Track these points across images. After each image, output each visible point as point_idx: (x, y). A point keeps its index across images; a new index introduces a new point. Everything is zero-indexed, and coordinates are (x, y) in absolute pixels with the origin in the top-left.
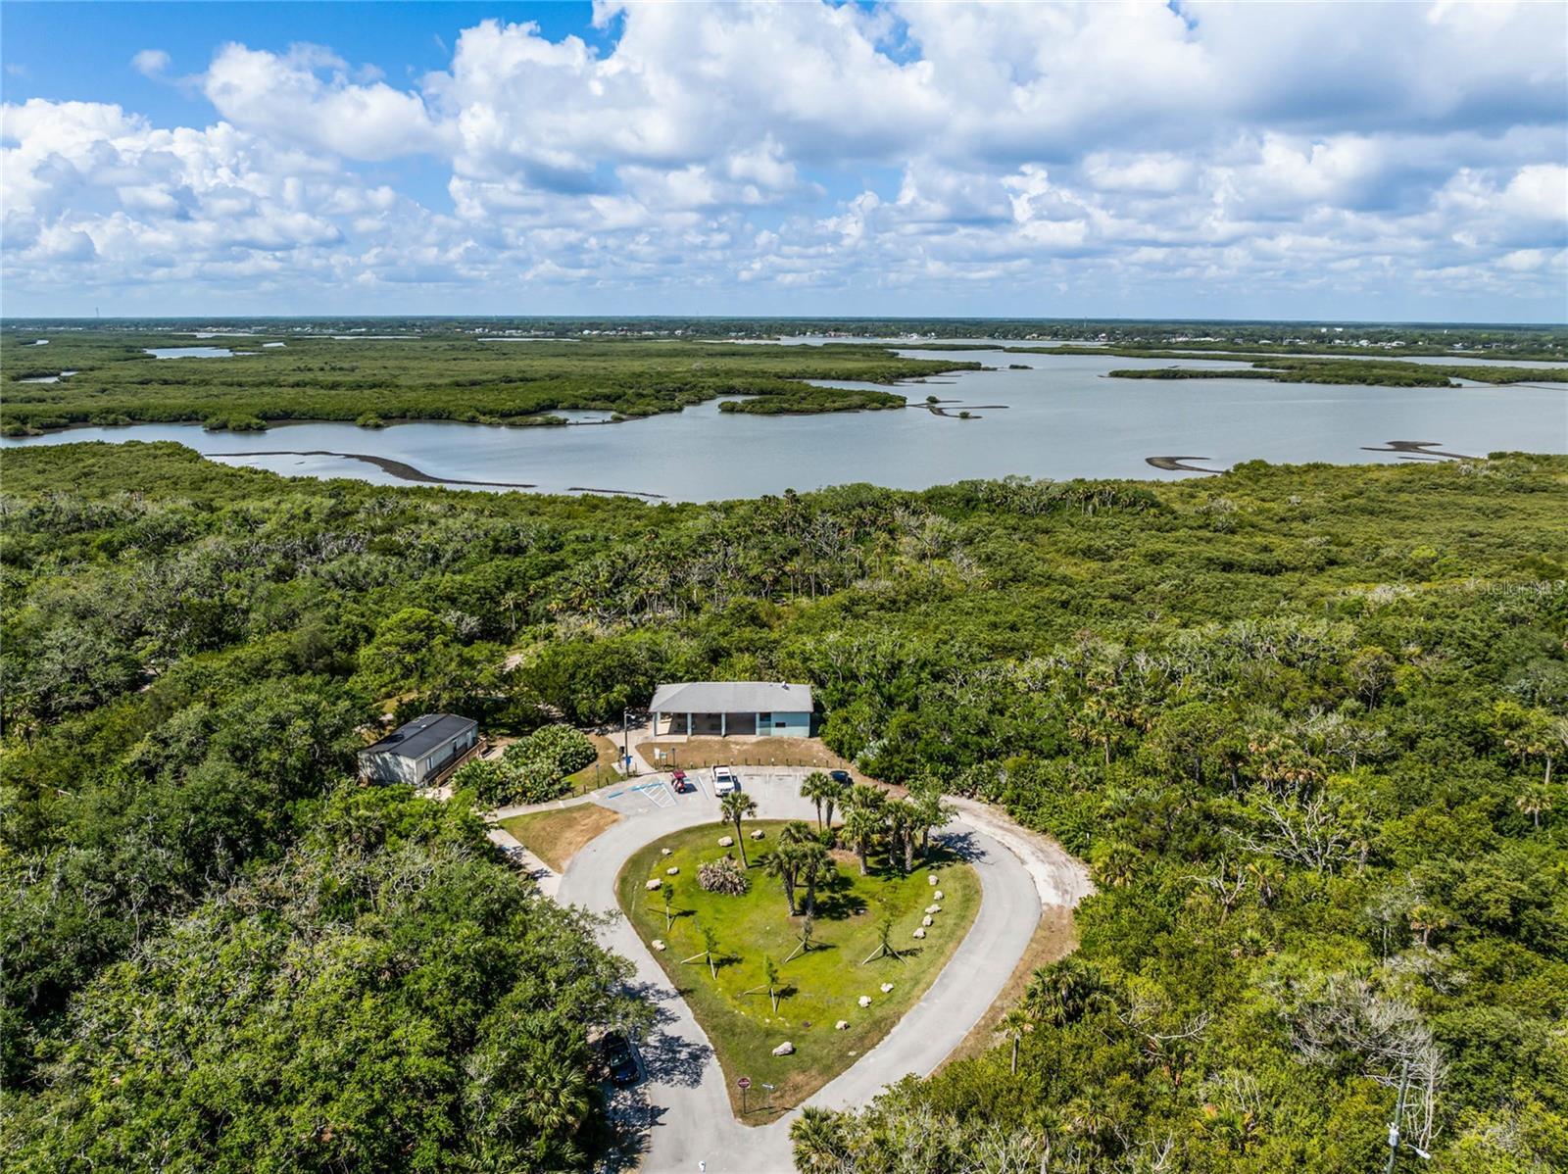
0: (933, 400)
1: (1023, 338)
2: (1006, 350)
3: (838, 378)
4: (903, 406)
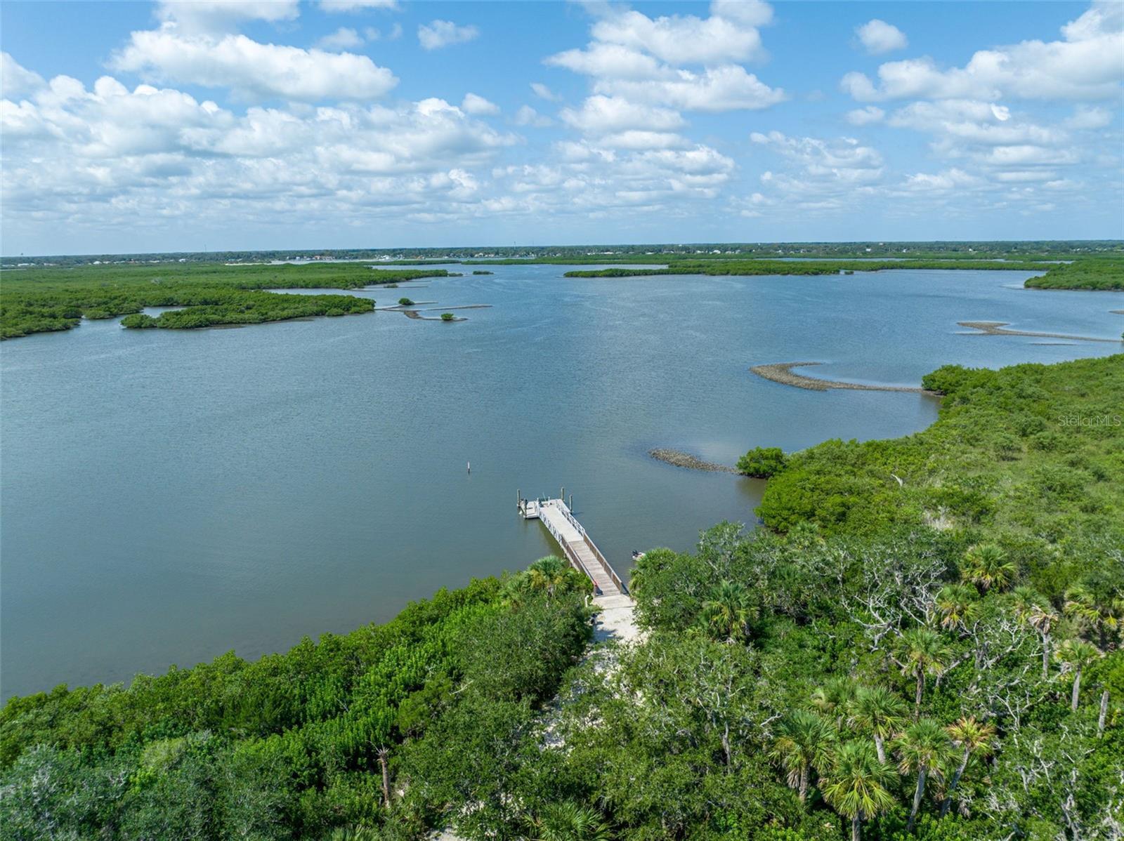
0: (406, 303)
2: (463, 263)
3: (306, 287)
4: (372, 311)
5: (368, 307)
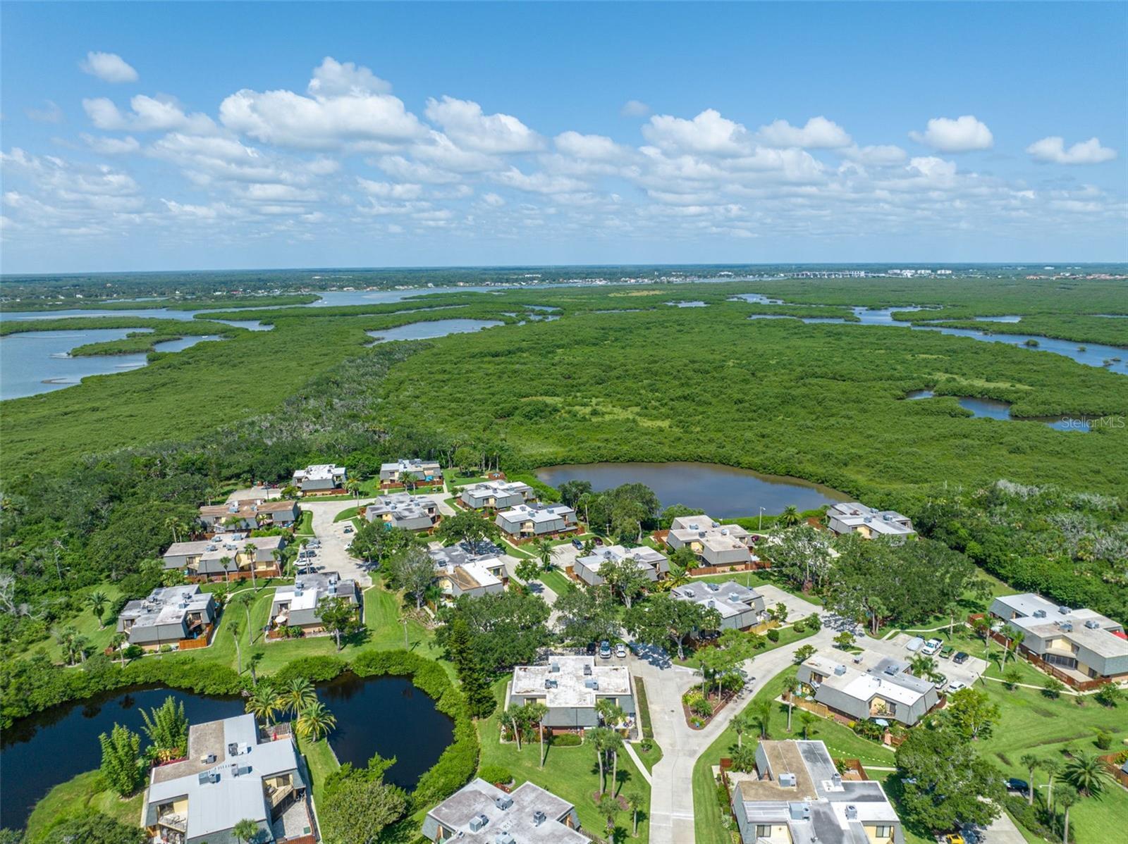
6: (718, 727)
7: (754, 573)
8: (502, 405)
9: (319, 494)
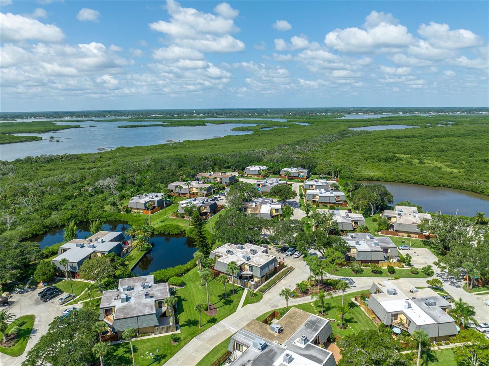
0: (52, 138)
1: (105, 117)
5: (40, 139)
6: (304, 300)
7: (422, 241)
8: (372, 155)
9: (253, 176)
